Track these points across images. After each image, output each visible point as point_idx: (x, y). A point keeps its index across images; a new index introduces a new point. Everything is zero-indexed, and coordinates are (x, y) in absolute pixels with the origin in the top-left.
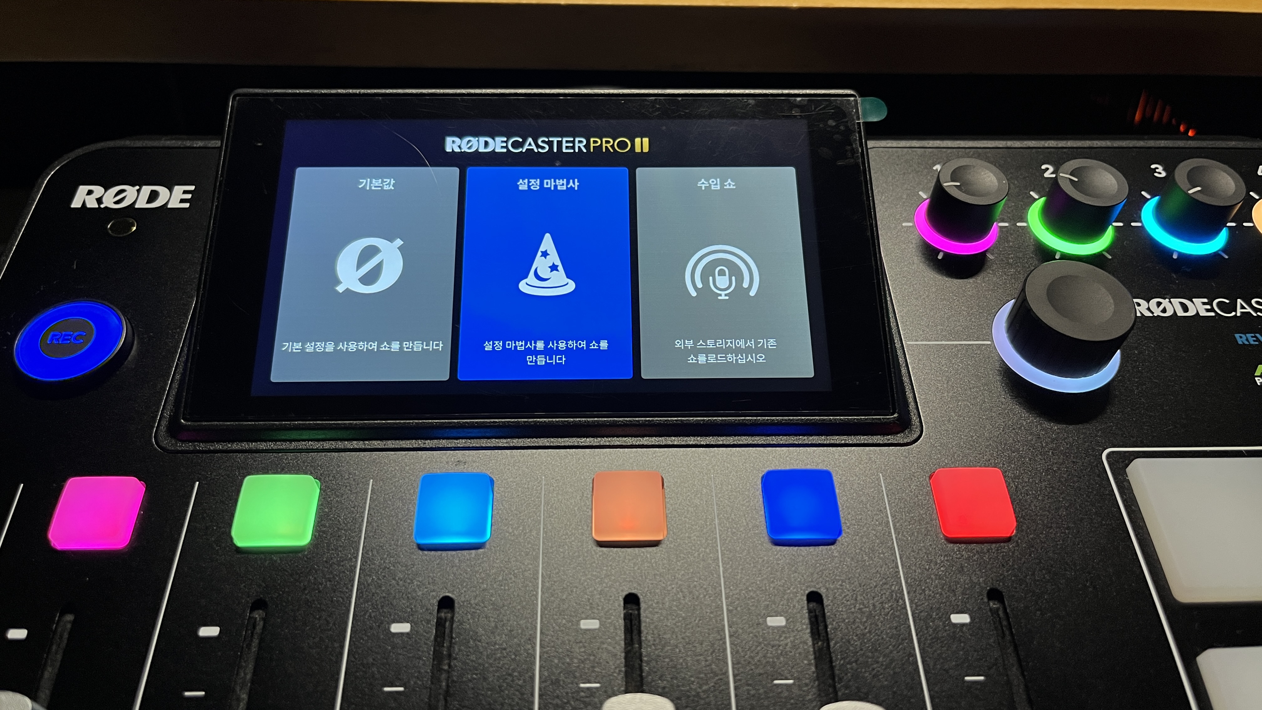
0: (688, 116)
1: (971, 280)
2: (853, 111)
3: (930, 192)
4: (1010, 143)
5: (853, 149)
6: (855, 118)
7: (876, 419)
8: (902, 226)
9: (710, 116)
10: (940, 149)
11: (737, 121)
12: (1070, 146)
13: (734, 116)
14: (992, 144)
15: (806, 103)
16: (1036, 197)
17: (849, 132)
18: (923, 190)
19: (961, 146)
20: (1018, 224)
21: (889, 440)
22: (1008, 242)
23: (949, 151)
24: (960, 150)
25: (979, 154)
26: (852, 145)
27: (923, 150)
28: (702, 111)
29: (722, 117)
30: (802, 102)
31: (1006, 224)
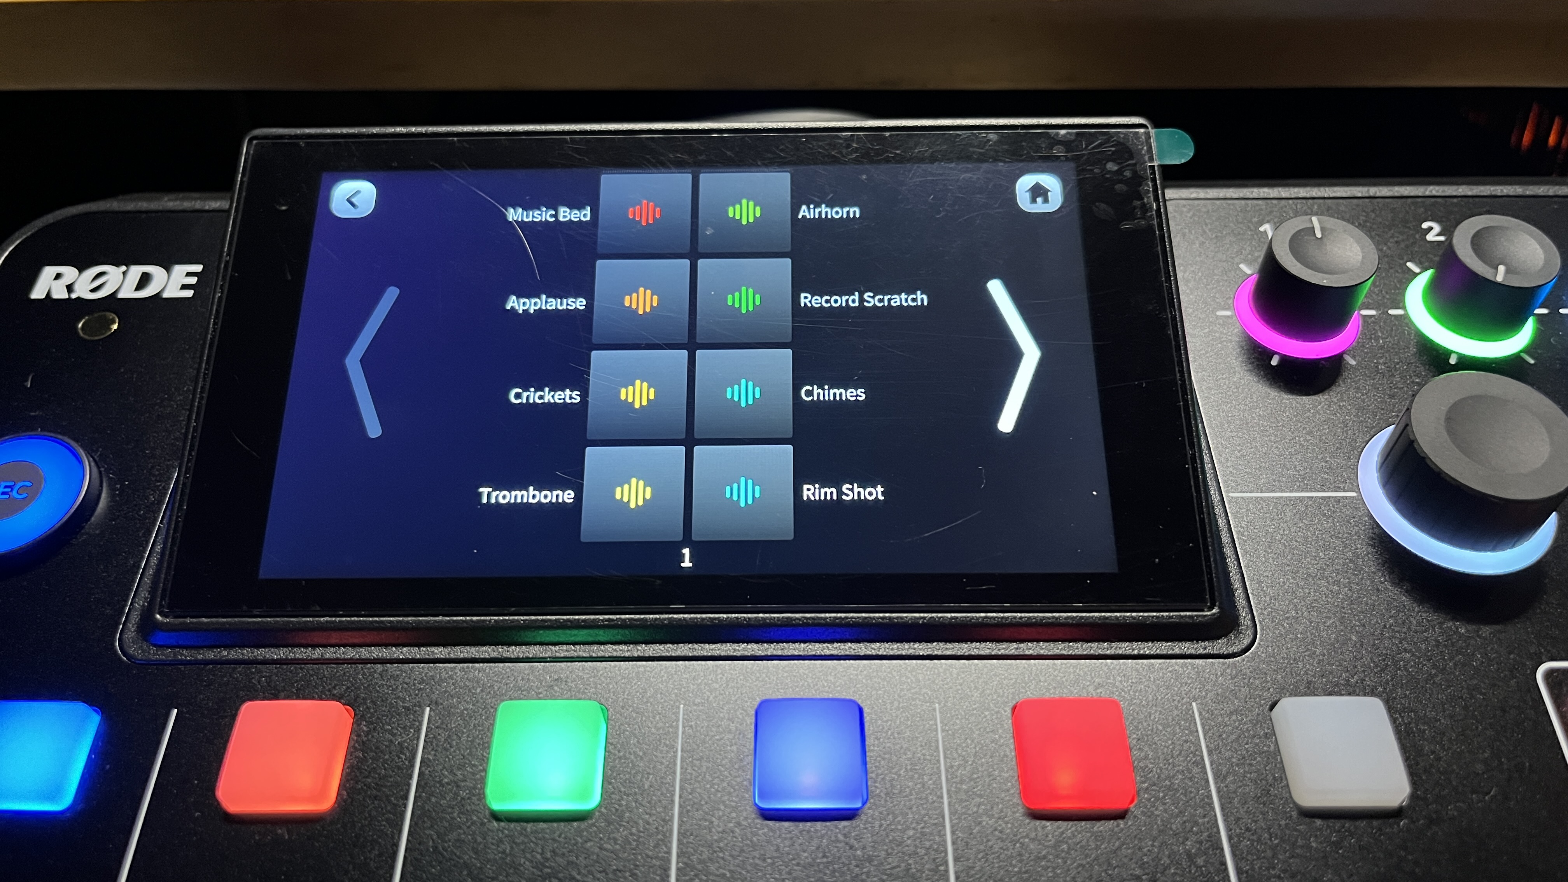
0: (900, 160)
1: (1321, 398)
2: (1142, 149)
3: (1257, 266)
4: (1373, 191)
5: (1144, 205)
6: (1146, 158)
7: (1186, 616)
8: (1216, 315)
9: (933, 159)
10: (1269, 201)
11: (970, 166)
12: (1462, 194)
13: (968, 158)
14: (1346, 192)
15: (1073, 138)
16: (1417, 270)
17: (1138, 179)
18: (1245, 261)
19: (1300, 196)
20: (1391, 312)
21: (1205, 649)
22: (1377, 339)
23: (1283, 202)
24: (1299, 201)
25: (1328, 207)
26: (1143, 199)
27: (1243, 202)
28: (920, 151)
29: (950, 160)
30: (1068, 136)
31: (1372, 312)
